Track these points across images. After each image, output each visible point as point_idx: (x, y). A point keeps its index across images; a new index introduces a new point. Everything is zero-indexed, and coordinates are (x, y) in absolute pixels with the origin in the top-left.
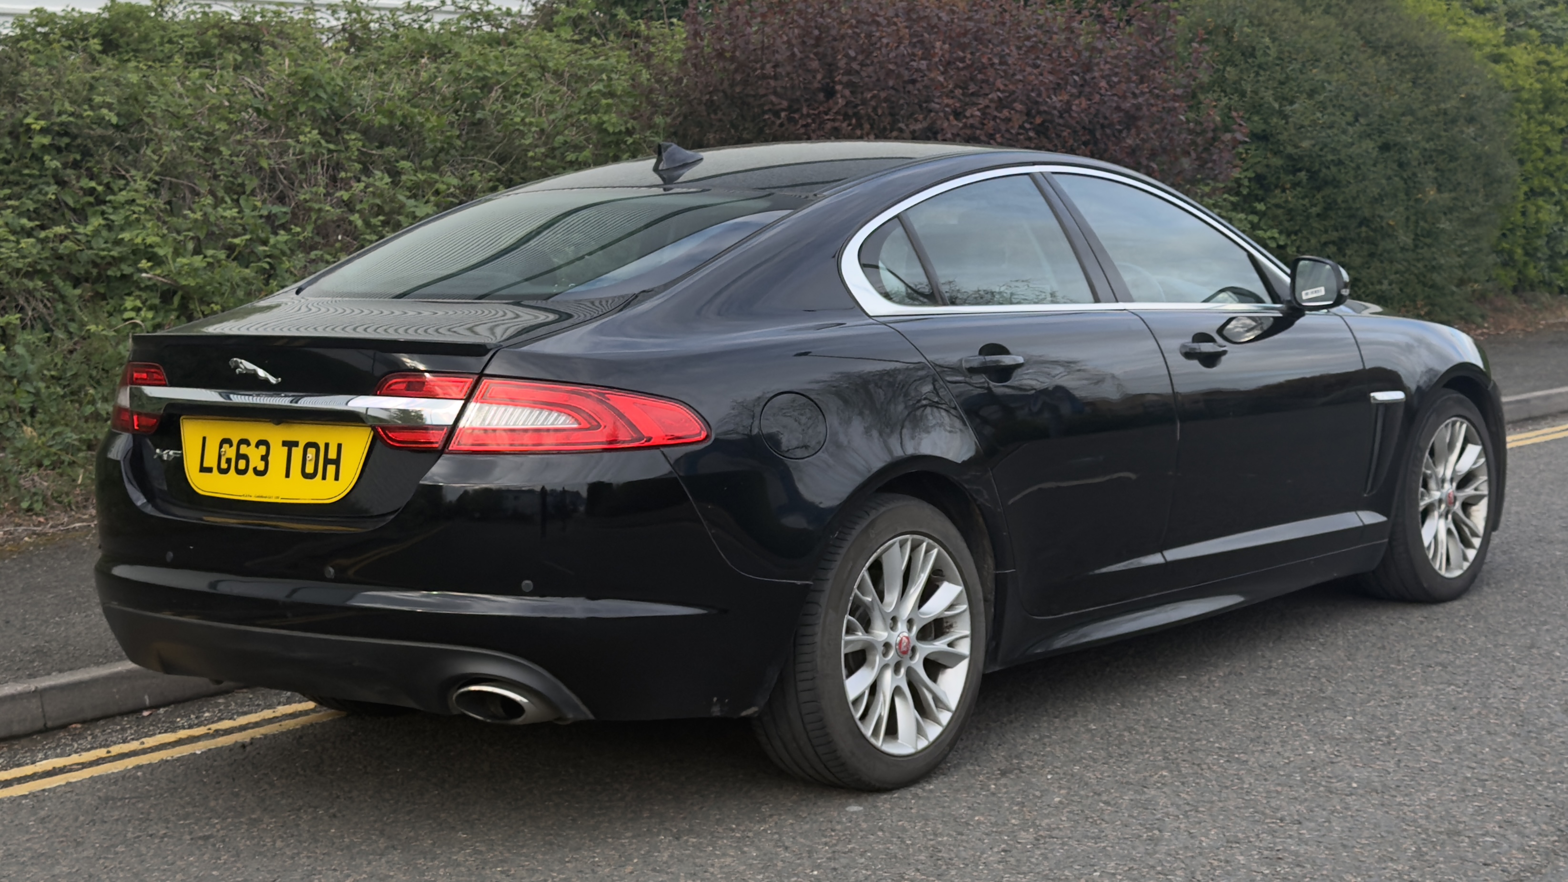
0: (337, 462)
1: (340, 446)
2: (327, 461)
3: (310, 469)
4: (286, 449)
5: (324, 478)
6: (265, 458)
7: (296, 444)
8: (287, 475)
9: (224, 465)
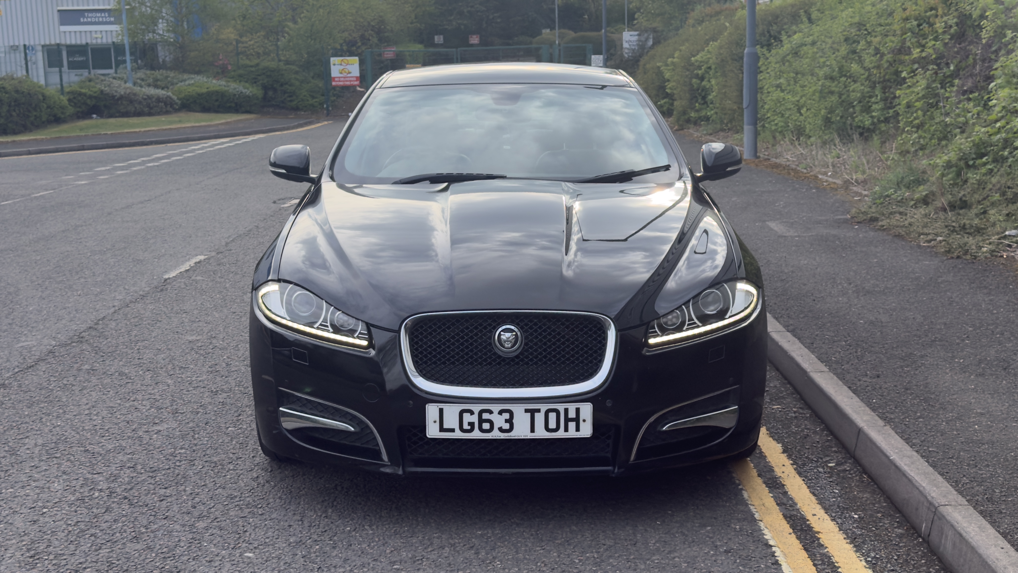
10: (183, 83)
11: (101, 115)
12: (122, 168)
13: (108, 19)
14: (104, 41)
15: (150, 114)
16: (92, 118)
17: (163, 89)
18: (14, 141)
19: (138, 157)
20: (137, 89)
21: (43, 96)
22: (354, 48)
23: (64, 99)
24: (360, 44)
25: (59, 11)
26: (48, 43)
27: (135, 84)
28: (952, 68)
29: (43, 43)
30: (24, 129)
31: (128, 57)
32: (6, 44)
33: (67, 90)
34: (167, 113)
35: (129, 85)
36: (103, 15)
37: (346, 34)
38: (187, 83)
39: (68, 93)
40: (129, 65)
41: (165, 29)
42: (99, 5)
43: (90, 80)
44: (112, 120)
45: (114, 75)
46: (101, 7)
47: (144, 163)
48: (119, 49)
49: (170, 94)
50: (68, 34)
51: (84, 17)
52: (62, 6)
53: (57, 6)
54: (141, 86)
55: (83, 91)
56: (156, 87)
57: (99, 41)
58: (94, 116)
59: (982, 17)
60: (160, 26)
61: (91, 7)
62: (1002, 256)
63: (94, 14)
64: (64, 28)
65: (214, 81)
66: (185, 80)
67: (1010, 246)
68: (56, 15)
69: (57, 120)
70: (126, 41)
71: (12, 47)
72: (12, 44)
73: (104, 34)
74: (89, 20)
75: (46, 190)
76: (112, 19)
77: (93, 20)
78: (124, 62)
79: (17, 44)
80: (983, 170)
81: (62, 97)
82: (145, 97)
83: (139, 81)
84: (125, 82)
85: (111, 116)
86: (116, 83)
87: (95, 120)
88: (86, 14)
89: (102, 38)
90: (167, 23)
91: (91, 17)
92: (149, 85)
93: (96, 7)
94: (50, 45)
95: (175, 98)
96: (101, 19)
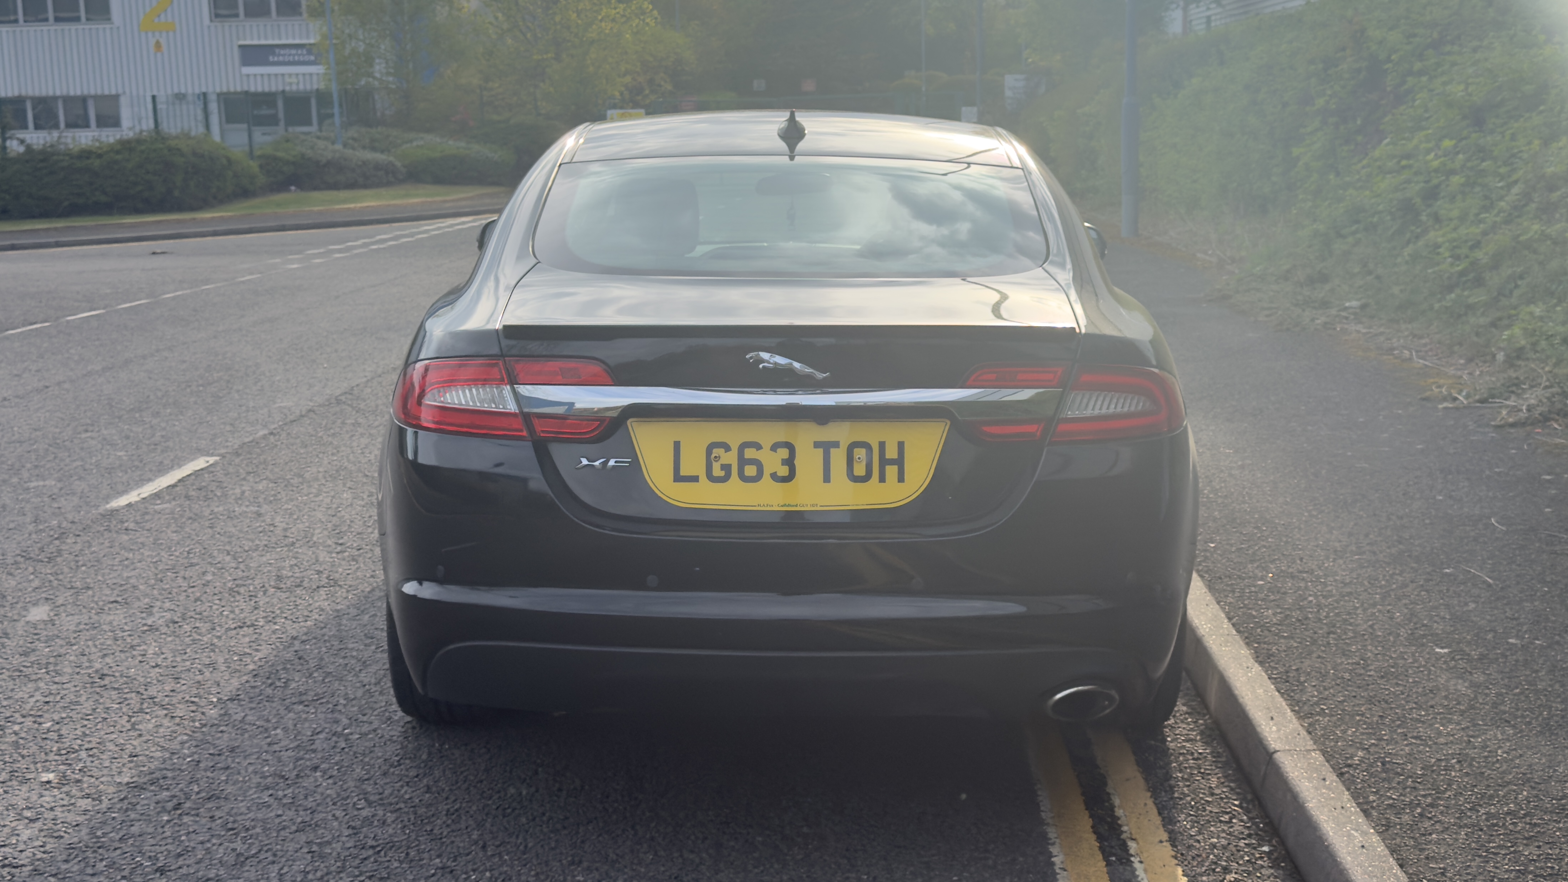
0: (899, 462)
1: (901, 445)
2: (884, 462)
3: (860, 470)
4: (820, 451)
5: (882, 479)
6: (790, 462)
7: (836, 445)
8: (827, 479)
9: (717, 472)
10: (408, 145)
11: (301, 187)
12: (340, 251)
13: (307, 58)
14: (301, 87)
15: (365, 187)
16: (289, 191)
17: (382, 152)
18: (194, 219)
19: (357, 239)
20: (349, 152)
21: (229, 160)
22: (640, 98)
23: (254, 166)
24: (647, 92)
25: (240, 46)
26: (225, 90)
27: (345, 145)
28: (1359, 122)
29: (218, 90)
30: (203, 204)
31: (336, 110)
32: (169, 92)
33: (258, 153)
34: (388, 184)
35: (338, 147)
36: (300, 52)
37: (628, 79)
38: (415, 144)
39: (260, 157)
40: (337, 120)
41: (384, 71)
42: (294, 38)
43: (287, 141)
44: (316, 195)
45: (319, 134)
46: (297, 41)
47: (365, 245)
48: (323, 97)
49: (391, 159)
50: (252, 78)
51: (274, 54)
52: (245, 39)
53: (238, 39)
54: (353, 149)
55: (280, 154)
56: (374, 149)
57: (294, 88)
58: (293, 188)
59: (1388, 60)
60: (377, 68)
61: (284, 41)
62: (1335, 329)
63: (287, 51)
64: (247, 70)
65: (451, 142)
66: (411, 141)
67: (1346, 318)
68: (236, 52)
69: (244, 193)
70: (334, 88)
71: (177, 94)
72: (176, 91)
73: (301, 77)
74: (281, 58)
75: (252, 274)
76: (312, 58)
77: (287, 59)
78: (332, 116)
79: (183, 91)
80: (1350, 240)
81: (251, 163)
82: (360, 163)
83: (350, 141)
84: (333, 143)
85: (316, 188)
86: (321, 144)
87: (293, 194)
88: (277, 51)
89: (298, 84)
90: (387, 63)
91: (284, 55)
92: (364, 148)
93: (290, 41)
94: (228, 93)
95: (398, 164)
96: (296, 58)
